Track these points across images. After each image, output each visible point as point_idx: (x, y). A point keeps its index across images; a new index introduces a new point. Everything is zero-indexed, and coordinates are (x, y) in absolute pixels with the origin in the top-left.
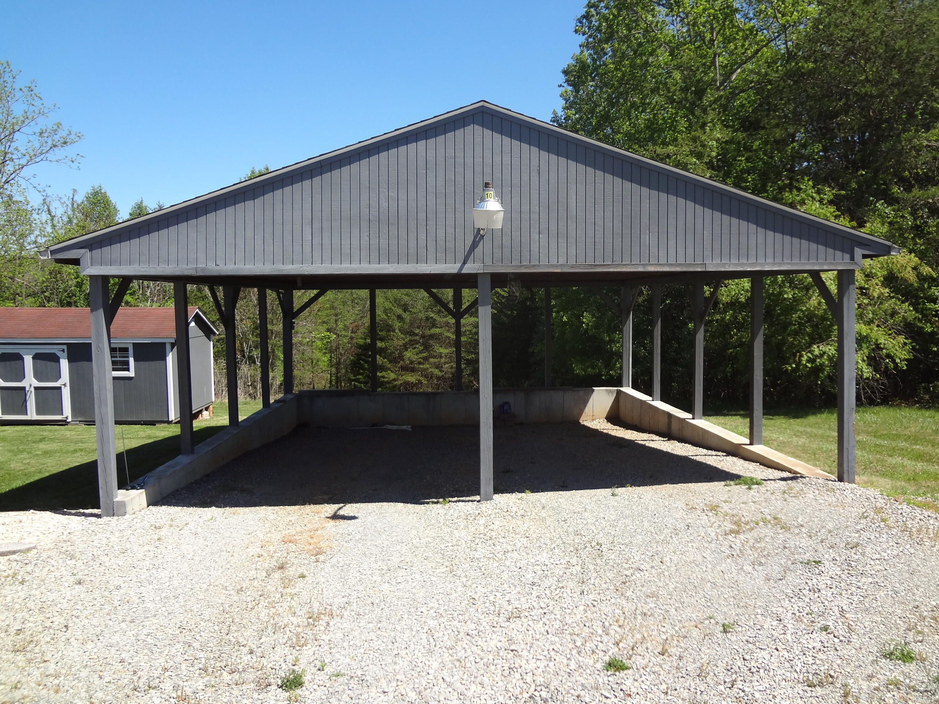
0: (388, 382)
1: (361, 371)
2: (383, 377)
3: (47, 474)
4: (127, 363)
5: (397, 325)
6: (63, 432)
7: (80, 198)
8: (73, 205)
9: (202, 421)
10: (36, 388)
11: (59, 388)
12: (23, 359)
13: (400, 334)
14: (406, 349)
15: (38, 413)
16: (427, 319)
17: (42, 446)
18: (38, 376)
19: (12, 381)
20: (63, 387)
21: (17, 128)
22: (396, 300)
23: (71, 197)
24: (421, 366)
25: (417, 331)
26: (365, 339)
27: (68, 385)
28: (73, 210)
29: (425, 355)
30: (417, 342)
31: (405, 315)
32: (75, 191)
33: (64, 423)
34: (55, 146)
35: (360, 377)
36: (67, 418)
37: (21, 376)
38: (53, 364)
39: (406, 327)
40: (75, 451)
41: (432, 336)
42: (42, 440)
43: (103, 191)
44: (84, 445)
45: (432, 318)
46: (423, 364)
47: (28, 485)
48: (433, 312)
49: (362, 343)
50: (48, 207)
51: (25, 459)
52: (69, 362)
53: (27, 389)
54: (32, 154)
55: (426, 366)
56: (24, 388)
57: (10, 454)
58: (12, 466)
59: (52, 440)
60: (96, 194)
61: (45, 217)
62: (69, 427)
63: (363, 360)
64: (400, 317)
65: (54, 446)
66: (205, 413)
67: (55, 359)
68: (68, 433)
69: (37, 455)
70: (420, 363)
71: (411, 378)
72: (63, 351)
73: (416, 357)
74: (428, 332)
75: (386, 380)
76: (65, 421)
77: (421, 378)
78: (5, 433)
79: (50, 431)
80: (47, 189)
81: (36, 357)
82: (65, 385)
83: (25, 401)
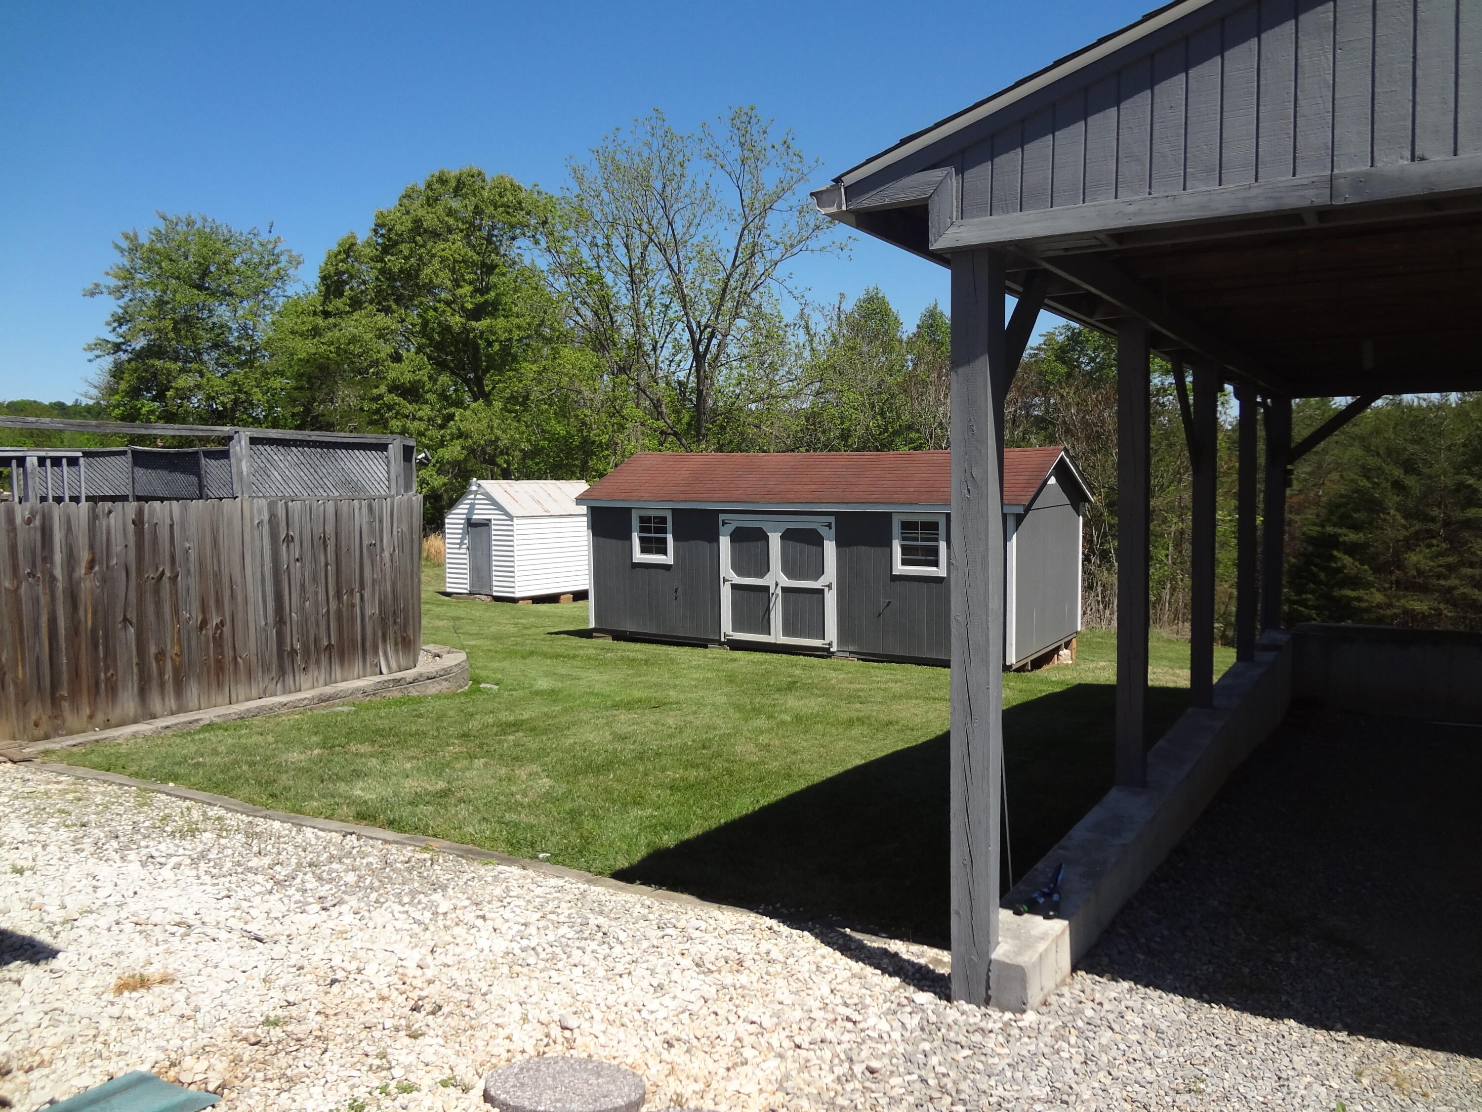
0: (1367, 610)
1: (1312, 586)
2: (1359, 599)
3: (802, 785)
4: (935, 551)
5: (1392, 500)
6: (824, 673)
7: (848, 306)
8: (839, 317)
9: (1058, 668)
10: (784, 590)
11: (821, 592)
12: (767, 538)
13: (1398, 517)
14: (1409, 548)
15: (787, 632)
16: (1460, 487)
17: (792, 702)
18: (789, 570)
19: (749, 575)
20: (826, 589)
21: (768, 206)
22: (1389, 452)
23: (837, 306)
24: (1442, 582)
25: (1435, 512)
26: (1323, 526)
27: (834, 586)
28: (840, 325)
29: (1450, 559)
30: (1432, 534)
31: (1411, 481)
32: (842, 296)
33: (824, 653)
34: (818, 227)
35: (1310, 596)
36: (830, 644)
37: (763, 569)
38: (813, 549)
39: (1411, 504)
40: (850, 723)
41: (1467, 524)
42: (791, 687)
43: (880, 295)
44: (864, 710)
45: (1470, 486)
46: (1446, 578)
47: (764, 810)
48: (1472, 474)
49: (1315, 534)
50: (807, 322)
51: (761, 732)
52: (837, 546)
53: (772, 591)
54: (789, 243)
55: (1453, 582)
56: (766, 589)
57: (738, 715)
58: (738, 749)
59: (809, 688)
60: (870, 300)
61: (802, 337)
62: (833, 660)
63: (1316, 566)
64: (1398, 486)
65: (809, 705)
66: (1064, 652)
67: (816, 540)
68: (833, 674)
69: (783, 723)
70: (1439, 576)
71: (1420, 605)
72: (829, 526)
73: (1431, 564)
74: (1458, 515)
75: (1364, 605)
76: (828, 650)
77: (1442, 606)
78: (735, 665)
79: (804, 667)
80: (806, 294)
81: (787, 536)
82: (829, 586)
83: (768, 610)
